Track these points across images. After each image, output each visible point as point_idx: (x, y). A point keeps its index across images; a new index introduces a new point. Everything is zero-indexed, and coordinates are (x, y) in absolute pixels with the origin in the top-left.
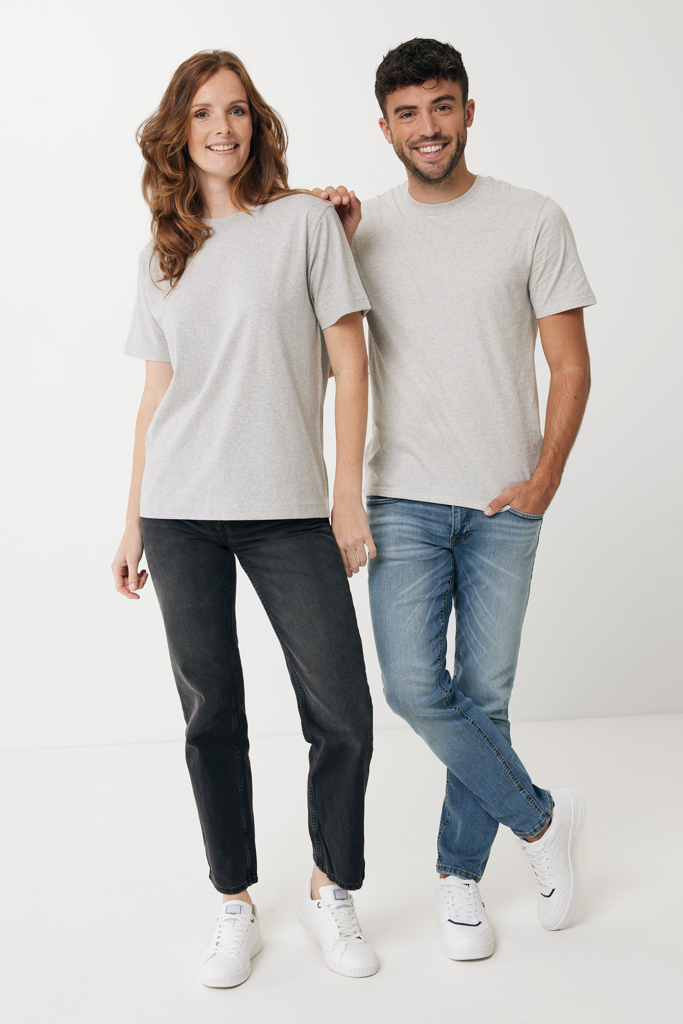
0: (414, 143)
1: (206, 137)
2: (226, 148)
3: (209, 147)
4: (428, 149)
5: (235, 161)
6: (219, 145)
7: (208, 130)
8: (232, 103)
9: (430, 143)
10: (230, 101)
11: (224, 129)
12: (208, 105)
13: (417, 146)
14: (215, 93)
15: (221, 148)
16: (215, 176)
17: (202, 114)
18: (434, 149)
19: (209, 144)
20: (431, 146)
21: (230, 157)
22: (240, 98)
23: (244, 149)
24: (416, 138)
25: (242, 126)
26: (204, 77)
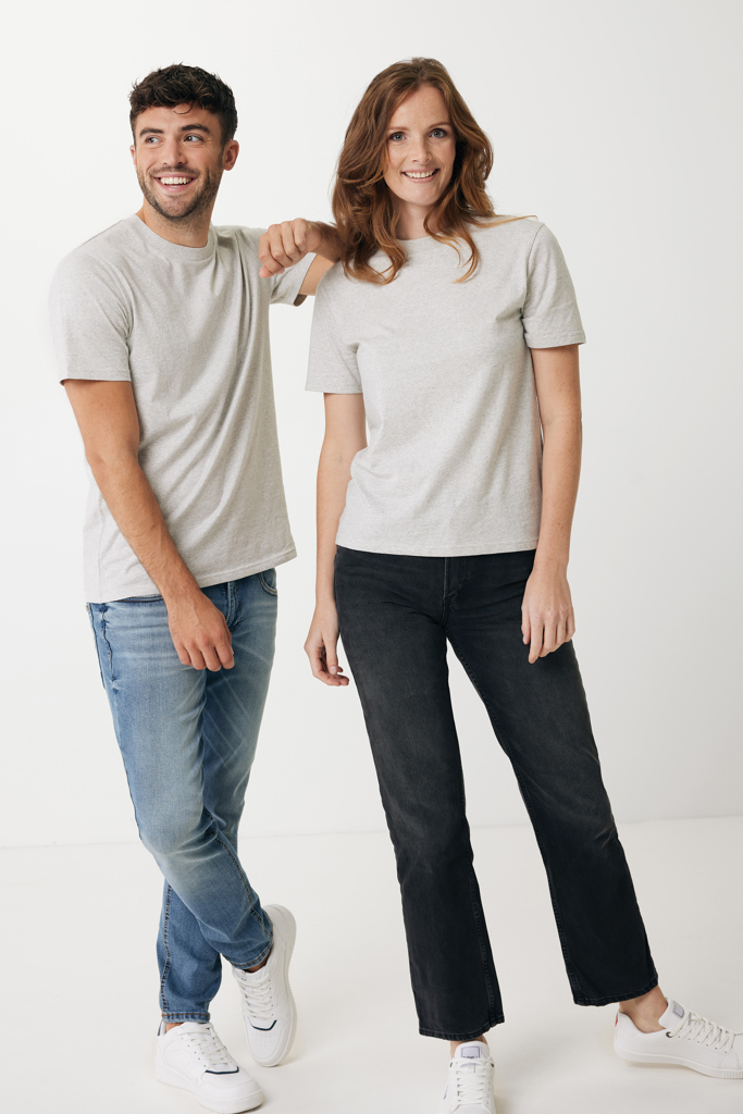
0: (156, 171)
1: (402, 163)
2: (423, 175)
3: (404, 173)
4: (170, 181)
5: (434, 189)
6: (415, 172)
7: (404, 155)
8: (432, 126)
9: (173, 173)
10: (429, 124)
11: (420, 156)
12: (405, 129)
13: (158, 175)
14: (415, 113)
15: (418, 175)
16: (413, 204)
17: (400, 135)
18: (176, 181)
19: (404, 170)
20: (174, 176)
21: (428, 185)
22: (442, 120)
23: (444, 176)
24: (158, 166)
25: (443, 150)
26: (402, 96)
